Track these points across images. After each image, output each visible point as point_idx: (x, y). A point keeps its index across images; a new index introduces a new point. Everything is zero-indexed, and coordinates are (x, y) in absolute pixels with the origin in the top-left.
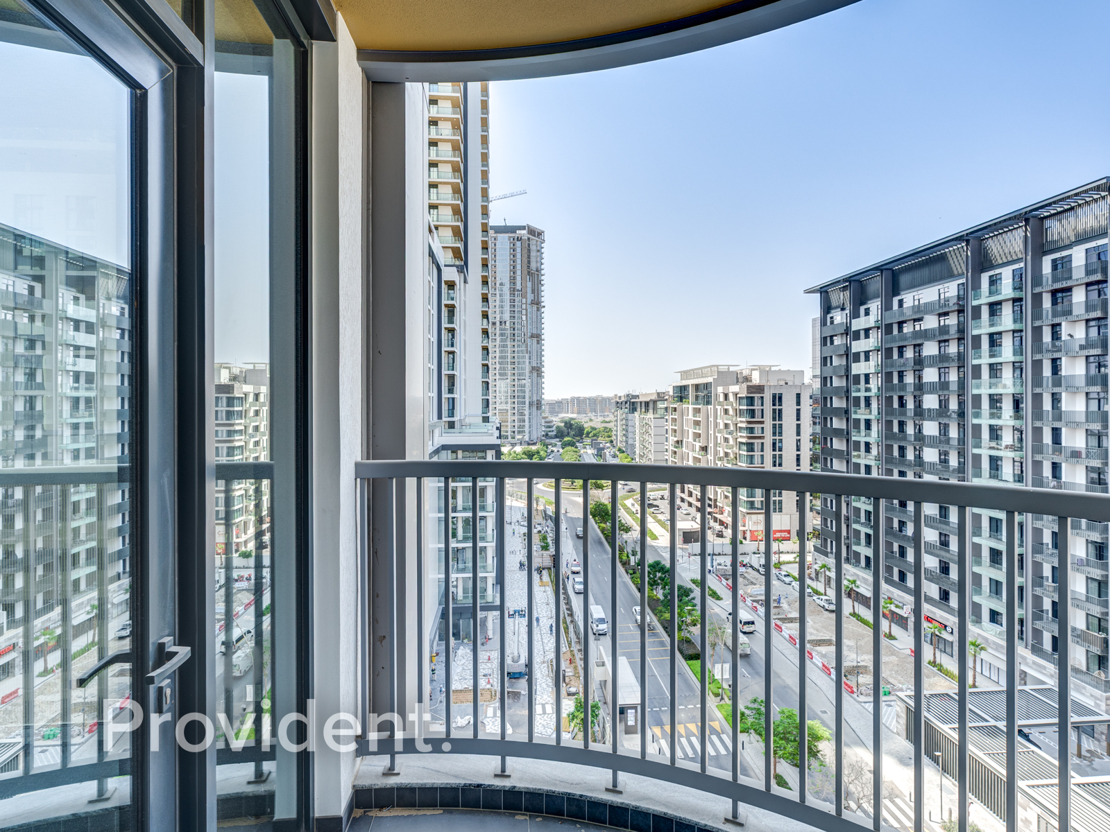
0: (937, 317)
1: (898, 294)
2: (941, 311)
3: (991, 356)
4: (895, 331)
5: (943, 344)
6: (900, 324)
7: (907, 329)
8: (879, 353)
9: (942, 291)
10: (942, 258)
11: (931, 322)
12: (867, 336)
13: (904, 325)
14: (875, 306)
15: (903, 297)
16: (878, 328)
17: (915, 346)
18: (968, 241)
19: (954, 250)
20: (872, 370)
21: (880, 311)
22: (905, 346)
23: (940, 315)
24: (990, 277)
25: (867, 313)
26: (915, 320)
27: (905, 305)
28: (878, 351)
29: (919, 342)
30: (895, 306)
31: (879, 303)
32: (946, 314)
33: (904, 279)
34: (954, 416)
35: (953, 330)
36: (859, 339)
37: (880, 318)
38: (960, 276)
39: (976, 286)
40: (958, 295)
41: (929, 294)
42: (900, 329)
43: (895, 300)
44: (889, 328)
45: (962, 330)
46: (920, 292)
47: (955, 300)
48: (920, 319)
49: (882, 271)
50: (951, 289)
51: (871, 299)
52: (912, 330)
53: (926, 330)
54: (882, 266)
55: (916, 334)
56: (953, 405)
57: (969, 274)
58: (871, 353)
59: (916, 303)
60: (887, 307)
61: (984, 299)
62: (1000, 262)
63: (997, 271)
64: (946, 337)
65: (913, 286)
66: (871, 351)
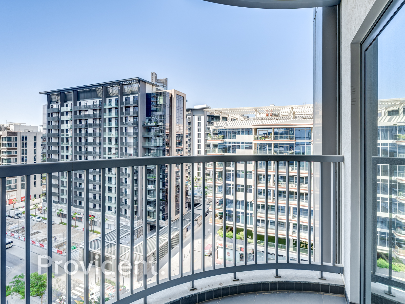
0: (93, 110)
1: (79, 100)
2: (94, 109)
3: (109, 125)
4: (78, 114)
5: (94, 120)
6: (80, 111)
7: (82, 113)
8: (72, 121)
9: (94, 102)
10: (95, 91)
11: (90, 112)
12: (67, 114)
13: (81, 112)
14: (70, 103)
15: (81, 102)
16: (72, 112)
17: (85, 120)
18: (103, 87)
19: (98, 89)
20: (69, 128)
21: (72, 105)
22: (82, 120)
23: (94, 110)
24: (109, 100)
25: (67, 106)
26: (85, 111)
27: (82, 105)
28: (71, 120)
29: (86, 118)
30: (78, 105)
31: (72, 103)
32: (96, 110)
33: (81, 95)
34: (98, 144)
35: (98, 116)
36: (64, 115)
37: (72, 108)
38: (100, 98)
39: (105, 102)
40: (100, 104)
41: (90, 102)
42: (80, 113)
43: (78, 102)
44: (76, 112)
45: (100, 116)
46: (87, 101)
47: (99, 106)
48: (87, 111)
49: (73, 91)
50: (97, 102)
51: (69, 101)
52: (84, 114)
53: (89, 115)
54: (73, 89)
55: (86, 116)
56: (98, 141)
57: (103, 98)
58: (68, 121)
59: (86, 105)
60: (75, 104)
61: (107, 107)
62: (112, 96)
63: (111, 98)
64: (96, 118)
65: (85, 98)
66: (69, 120)
